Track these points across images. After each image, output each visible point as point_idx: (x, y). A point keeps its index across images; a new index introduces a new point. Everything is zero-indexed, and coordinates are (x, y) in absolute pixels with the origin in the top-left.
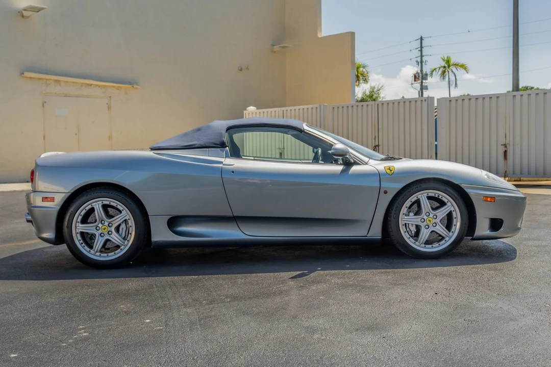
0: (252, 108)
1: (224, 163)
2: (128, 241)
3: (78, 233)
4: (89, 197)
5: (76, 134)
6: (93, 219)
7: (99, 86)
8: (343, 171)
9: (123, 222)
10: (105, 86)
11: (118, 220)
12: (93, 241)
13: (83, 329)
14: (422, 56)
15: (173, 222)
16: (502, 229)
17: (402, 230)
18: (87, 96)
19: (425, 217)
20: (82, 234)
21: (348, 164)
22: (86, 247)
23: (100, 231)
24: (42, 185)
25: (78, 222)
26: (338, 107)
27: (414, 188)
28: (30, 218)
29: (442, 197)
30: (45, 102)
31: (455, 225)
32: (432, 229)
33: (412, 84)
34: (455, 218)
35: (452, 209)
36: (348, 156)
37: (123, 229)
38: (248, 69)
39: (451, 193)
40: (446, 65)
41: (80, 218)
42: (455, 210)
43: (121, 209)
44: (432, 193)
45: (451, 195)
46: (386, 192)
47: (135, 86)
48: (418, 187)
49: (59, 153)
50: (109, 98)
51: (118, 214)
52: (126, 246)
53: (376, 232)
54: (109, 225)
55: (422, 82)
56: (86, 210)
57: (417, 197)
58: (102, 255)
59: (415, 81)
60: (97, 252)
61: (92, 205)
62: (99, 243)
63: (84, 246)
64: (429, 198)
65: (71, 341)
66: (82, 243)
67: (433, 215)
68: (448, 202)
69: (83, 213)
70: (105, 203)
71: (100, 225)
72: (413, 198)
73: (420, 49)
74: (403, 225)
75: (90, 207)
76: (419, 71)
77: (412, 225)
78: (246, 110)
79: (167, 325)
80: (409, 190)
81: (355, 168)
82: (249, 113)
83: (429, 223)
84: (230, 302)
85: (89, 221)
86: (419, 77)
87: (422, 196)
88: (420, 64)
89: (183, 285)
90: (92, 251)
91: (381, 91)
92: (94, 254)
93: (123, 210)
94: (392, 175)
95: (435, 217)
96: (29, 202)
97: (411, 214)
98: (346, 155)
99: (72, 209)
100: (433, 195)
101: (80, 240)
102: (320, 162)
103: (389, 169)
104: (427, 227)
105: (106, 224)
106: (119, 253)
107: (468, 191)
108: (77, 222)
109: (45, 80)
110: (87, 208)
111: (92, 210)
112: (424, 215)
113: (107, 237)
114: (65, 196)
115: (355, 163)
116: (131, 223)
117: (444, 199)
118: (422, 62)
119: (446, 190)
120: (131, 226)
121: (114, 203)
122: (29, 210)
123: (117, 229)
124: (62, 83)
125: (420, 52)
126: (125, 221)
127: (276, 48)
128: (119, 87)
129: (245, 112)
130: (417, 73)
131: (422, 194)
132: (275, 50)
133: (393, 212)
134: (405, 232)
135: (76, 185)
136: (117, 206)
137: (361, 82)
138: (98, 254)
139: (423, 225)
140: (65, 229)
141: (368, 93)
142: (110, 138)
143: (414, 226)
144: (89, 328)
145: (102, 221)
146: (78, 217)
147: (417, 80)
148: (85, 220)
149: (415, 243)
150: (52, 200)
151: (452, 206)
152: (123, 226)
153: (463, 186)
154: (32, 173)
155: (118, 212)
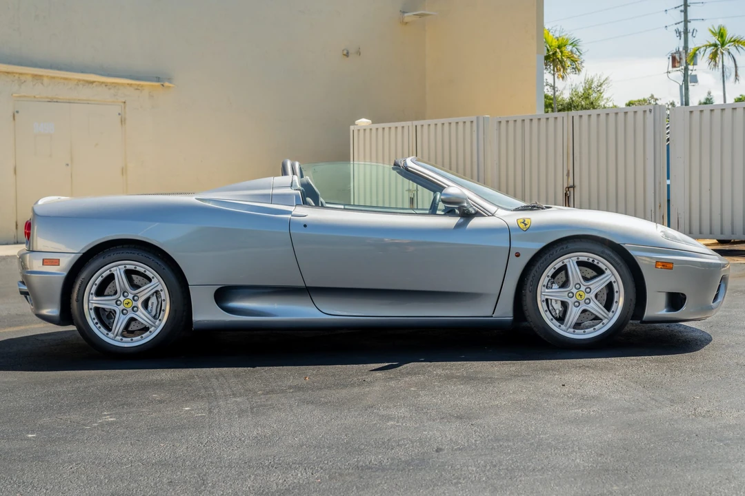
0: (363, 122)
1: (293, 213)
2: (160, 320)
3: (91, 309)
4: (107, 259)
5: (68, 165)
6: (112, 289)
7: (106, 85)
8: (458, 226)
9: (153, 294)
10: (115, 85)
11: (146, 291)
12: (112, 321)
13: (108, 415)
14: (686, 21)
15: (223, 295)
16: (684, 308)
17: (542, 307)
18: (88, 102)
19: (574, 291)
20: (97, 310)
21: (467, 215)
22: (102, 329)
23: (122, 307)
24: (42, 242)
25: (92, 294)
26: (508, 122)
27: (558, 249)
28: (25, 288)
29: (598, 263)
30: (17, 112)
31: (616, 302)
32: (583, 307)
33: (668, 72)
34: (617, 292)
35: (613, 279)
36: (465, 204)
37: (152, 304)
38: (359, 53)
39: (611, 257)
40: (718, 42)
41: (94, 288)
42: (616, 281)
43: (151, 276)
44: (585, 257)
45: (610, 259)
46: (518, 255)
47: (167, 84)
48: (563, 249)
49: (63, 198)
50: (122, 104)
51: (146, 284)
52: (157, 327)
53: (505, 311)
54: (133, 298)
55: (686, 69)
56: (102, 277)
57: (563, 263)
58: (124, 339)
59: (674, 66)
60: (117, 335)
61: (110, 271)
62: (120, 323)
63: (100, 327)
64: (580, 264)
65: (96, 425)
66: (97, 323)
67: (586, 287)
68: (606, 269)
69: (98, 282)
70: (129, 267)
71: (122, 298)
72: (557, 264)
73: (682, 8)
74: (543, 301)
75: (108, 273)
76: (681, 49)
77: (556, 301)
78: (354, 124)
79: (210, 412)
80: (551, 253)
81: (476, 222)
82: (359, 130)
83: (579, 298)
84: (293, 392)
85: (106, 293)
86: (680, 59)
87: (570, 260)
88: (683, 36)
89: (235, 376)
90: (111, 335)
91: (604, 87)
92: (113, 338)
93: (153, 278)
94: (527, 231)
95: (588, 290)
96: (24, 267)
97: (555, 286)
98: (463, 202)
99: (84, 275)
100: (585, 259)
101: (94, 319)
102: (438, 212)
103: (523, 223)
104: (577, 304)
105: (130, 296)
106: (147, 338)
107: (633, 253)
108: (90, 293)
109: (17, 76)
110: (105, 275)
111: (111, 278)
112: (572, 288)
113: (131, 315)
114: (74, 257)
115: (477, 214)
116: (165, 295)
117: (600, 265)
118: (686, 32)
119: (603, 252)
120: (164, 300)
121: (141, 268)
122: (24, 277)
123: (146, 304)
124: (46, 80)
125: (683, 14)
126: (157, 292)
127: (408, 17)
128: (138, 85)
129: (352, 128)
130: (678, 52)
131: (570, 258)
132: (406, 20)
133: (529, 283)
134: (546, 311)
135: (90, 242)
136: (145, 271)
137: (569, 71)
138: (119, 338)
139: (570, 301)
140: (74, 304)
141: (581, 90)
142: (124, 171)
143: (559, 303)
144: (116, 414)
145: (124, 292)
146: (92, 287)
147: (677, 65)
148: (100, 292)
149: (560, 326)
150: (56, 262)
151: (611, 275)
152: (153, 300)
153: (627, 246)
154: (28, 226)
155: (145, 280)
